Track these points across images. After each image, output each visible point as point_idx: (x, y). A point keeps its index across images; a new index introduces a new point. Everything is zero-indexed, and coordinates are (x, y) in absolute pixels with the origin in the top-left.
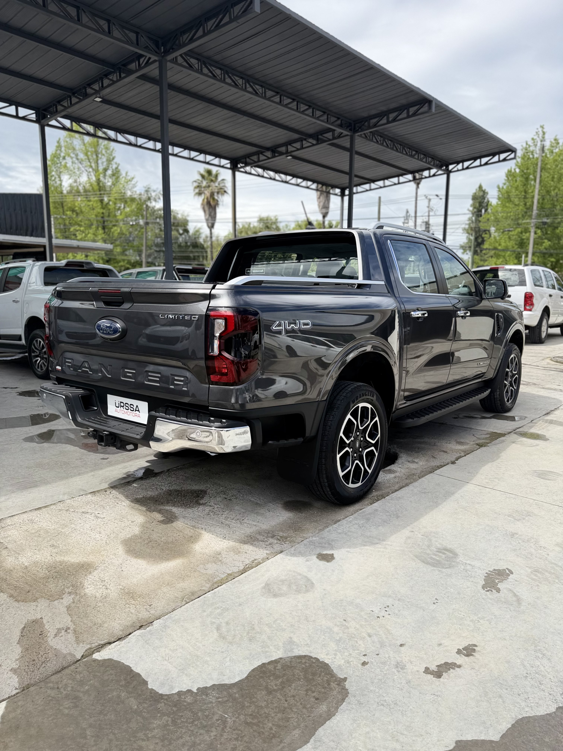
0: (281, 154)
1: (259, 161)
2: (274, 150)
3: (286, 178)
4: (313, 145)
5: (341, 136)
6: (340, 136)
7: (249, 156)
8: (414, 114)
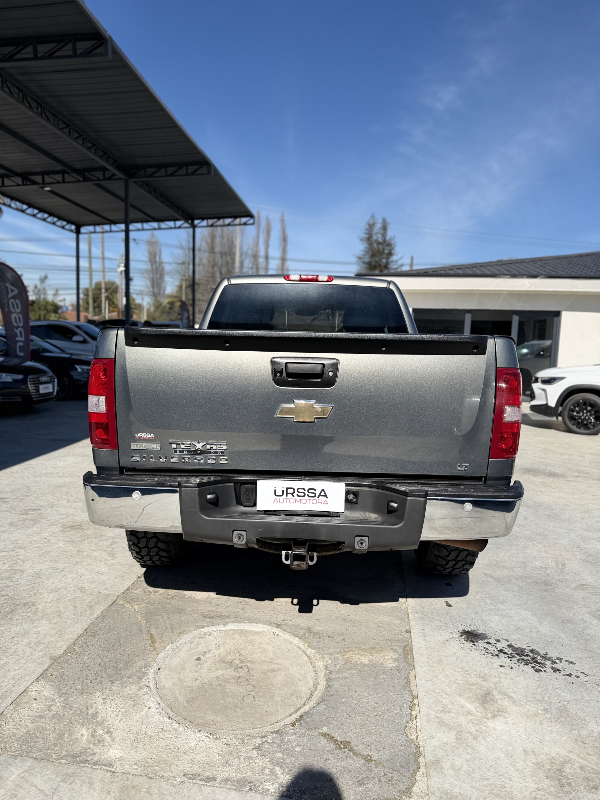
0: (34, 183)
1: (4, 185)
2: (26, 177)
3: (22, 207)
4: (79, 181)
6: (111, 178)
8: (193, 173)
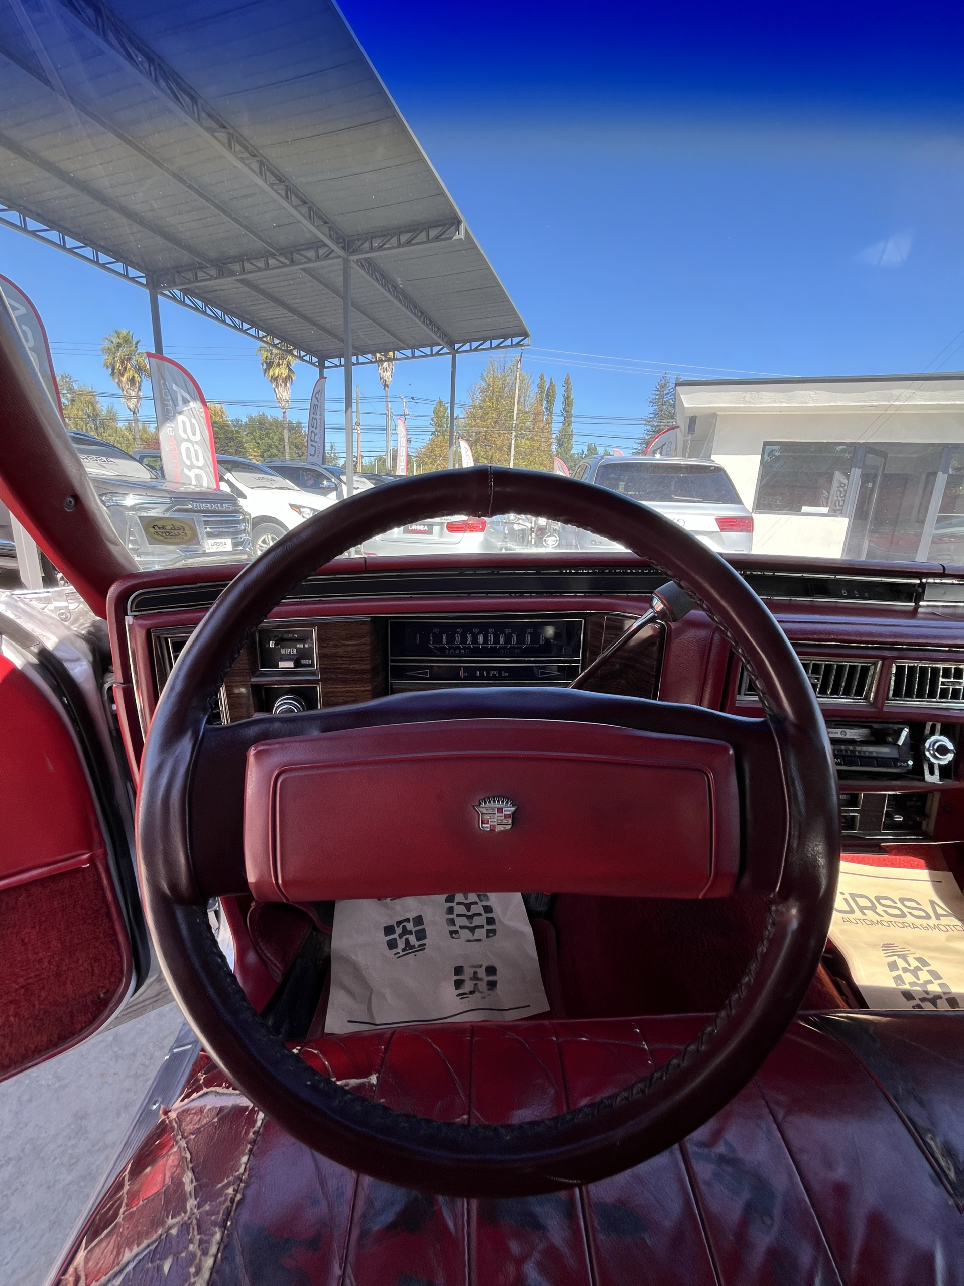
0: (232, 273)
1: (197, 279)
2: (222, 265)
3: (242, 324)
4: (285, 265)
5: (331, 255)
6: (327, 256)
7: (179, 269)
8: (437, 238)
